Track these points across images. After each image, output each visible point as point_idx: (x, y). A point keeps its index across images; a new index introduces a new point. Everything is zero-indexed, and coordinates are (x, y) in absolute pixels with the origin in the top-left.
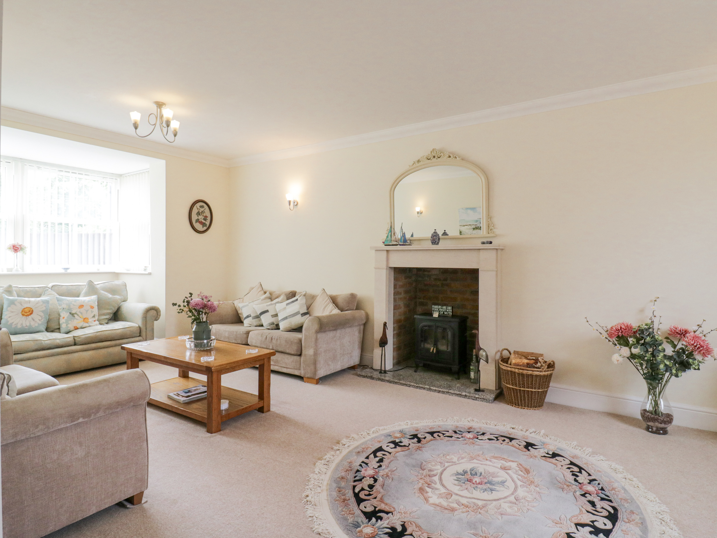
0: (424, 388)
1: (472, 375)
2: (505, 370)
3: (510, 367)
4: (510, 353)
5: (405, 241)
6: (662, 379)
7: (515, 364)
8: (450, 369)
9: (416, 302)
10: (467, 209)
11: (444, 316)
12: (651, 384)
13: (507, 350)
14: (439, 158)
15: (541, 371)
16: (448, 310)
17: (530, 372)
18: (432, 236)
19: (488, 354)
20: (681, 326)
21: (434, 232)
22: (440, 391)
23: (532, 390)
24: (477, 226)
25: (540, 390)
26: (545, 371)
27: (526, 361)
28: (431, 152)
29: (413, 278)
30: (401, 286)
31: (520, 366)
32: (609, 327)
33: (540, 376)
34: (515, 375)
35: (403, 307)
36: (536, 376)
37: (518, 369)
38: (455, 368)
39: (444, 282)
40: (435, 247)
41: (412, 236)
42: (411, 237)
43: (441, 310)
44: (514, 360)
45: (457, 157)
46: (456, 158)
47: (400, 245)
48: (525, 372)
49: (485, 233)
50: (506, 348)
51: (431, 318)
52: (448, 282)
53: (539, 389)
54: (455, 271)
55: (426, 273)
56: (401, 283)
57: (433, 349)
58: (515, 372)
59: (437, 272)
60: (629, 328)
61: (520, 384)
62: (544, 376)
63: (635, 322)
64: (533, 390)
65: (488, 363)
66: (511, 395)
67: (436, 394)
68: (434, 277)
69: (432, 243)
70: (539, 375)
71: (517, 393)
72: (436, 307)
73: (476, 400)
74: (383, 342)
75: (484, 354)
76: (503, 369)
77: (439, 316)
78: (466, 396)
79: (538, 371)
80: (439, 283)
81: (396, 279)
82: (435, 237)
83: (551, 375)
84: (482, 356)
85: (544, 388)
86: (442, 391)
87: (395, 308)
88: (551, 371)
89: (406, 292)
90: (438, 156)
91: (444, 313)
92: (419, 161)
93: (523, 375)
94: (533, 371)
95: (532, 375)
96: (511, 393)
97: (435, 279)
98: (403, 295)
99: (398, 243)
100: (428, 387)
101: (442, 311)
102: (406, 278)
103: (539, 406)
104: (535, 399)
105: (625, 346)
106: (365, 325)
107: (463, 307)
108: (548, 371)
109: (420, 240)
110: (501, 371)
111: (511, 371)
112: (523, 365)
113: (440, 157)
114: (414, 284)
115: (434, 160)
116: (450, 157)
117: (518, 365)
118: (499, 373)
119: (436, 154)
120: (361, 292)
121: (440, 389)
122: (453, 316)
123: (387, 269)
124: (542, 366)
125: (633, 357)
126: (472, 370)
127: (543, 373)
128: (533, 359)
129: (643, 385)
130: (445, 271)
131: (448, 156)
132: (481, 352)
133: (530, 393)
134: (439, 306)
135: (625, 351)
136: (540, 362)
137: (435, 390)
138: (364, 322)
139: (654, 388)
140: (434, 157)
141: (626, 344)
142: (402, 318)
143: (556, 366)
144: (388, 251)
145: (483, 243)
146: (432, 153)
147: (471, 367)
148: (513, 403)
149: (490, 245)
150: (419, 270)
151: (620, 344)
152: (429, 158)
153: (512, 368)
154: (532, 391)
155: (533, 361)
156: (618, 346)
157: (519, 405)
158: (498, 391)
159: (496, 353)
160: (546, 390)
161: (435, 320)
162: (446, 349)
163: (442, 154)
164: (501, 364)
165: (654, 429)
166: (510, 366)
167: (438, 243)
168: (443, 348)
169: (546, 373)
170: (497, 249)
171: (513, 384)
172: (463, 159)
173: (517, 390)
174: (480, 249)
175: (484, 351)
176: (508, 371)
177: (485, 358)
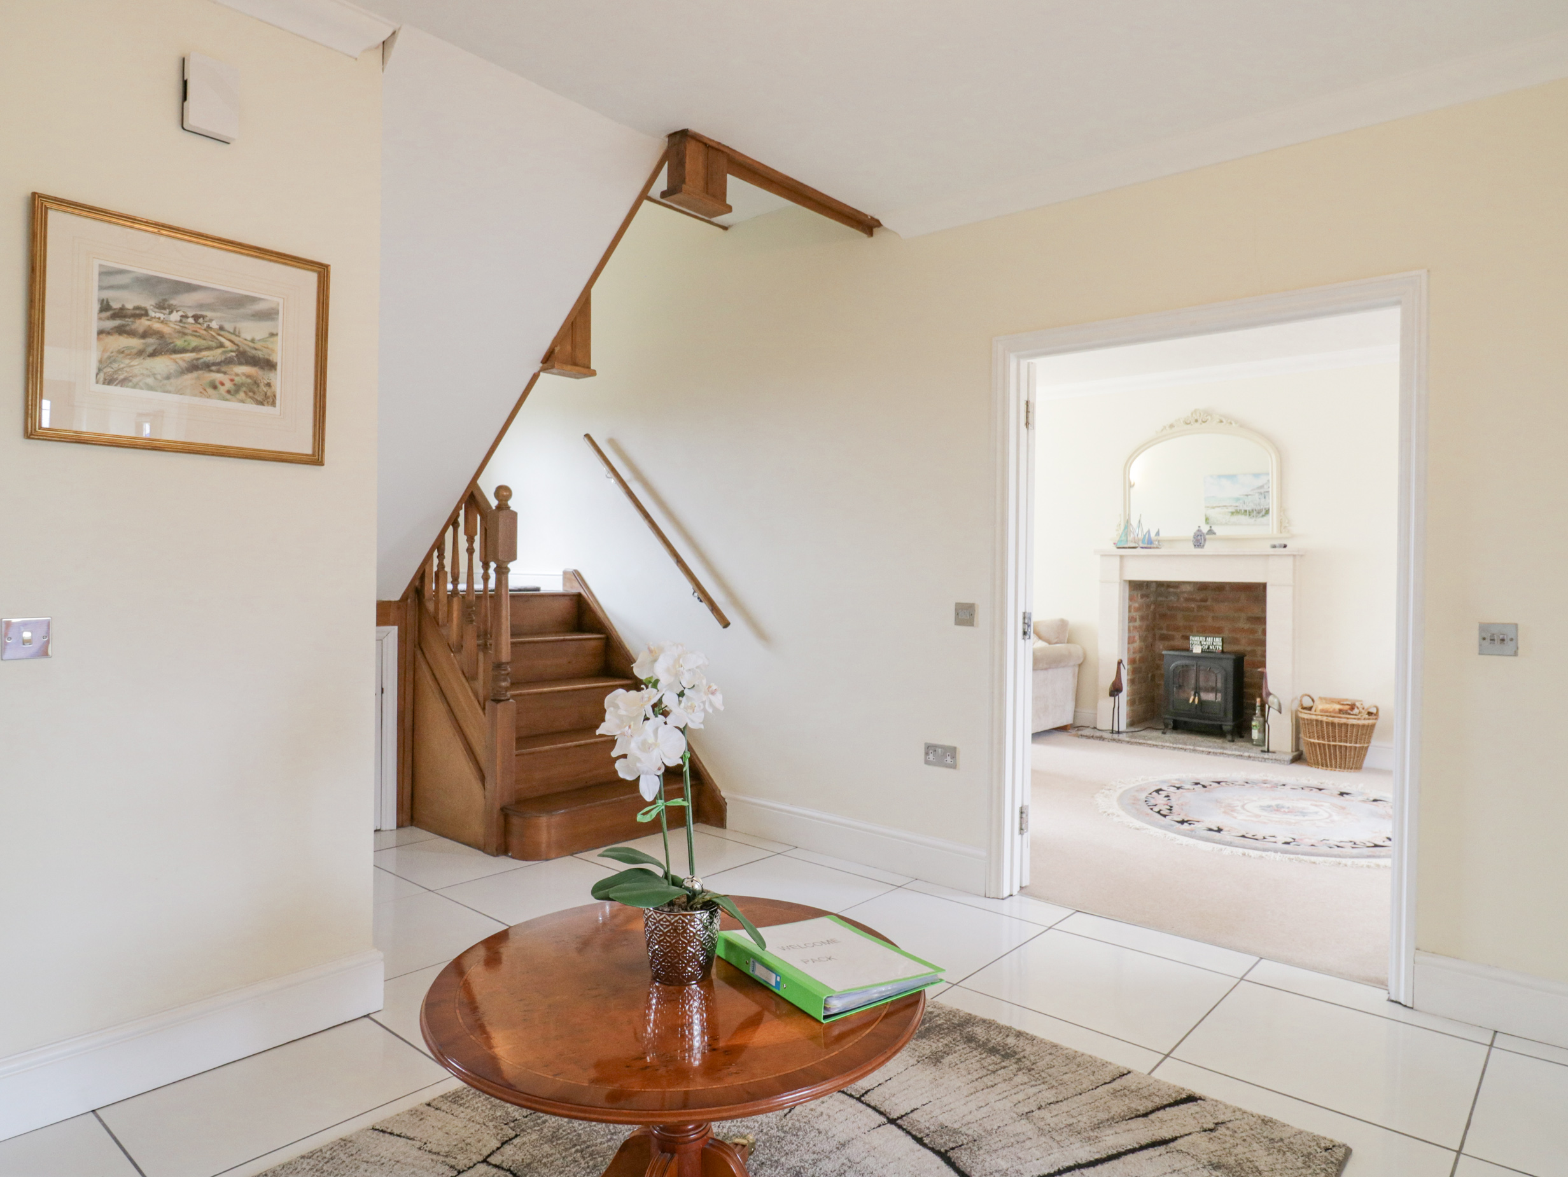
0: (1185, 750)
1: (1255, 734)
2: (1307, 719)
3: (1316, 715)
4: (1313, 701)
5: (1150, 542)
7: (1322, 711)
8: (1220, 727)
9: (1154, 635)
10: (1220, 476)
11: (1209, 652)
13: (1309, 696)
14: (1204, 422)
15: (1359, 719)
16: (1216, 643)
17: (1343, 721)
18: (1195, 535)
19: (1281, 702)
21: (1198, 531)
22: (1210, 752)
23: (1345, 744)
24: (1238, 509)
25: (1357, 745)
26: (1364, 719)
27: (1338, 707)
28: (1192, 414)
29: (1152, 599)
30: (1137, 610)
31: (1330, 712)
33: (1358, 726)
34: (1322, 725)
35: (1138, 641)
36: (1353, 725)
37: (1327, 716)
38: (1228, 725)
39: (1203, 604)
40: (1198, 551)
41: (1158, 534)
42: (1156, 535)
43: (1205, 643)
44: (1319, 706)
45: (1233, 422)
46: (1231, 423)
47: (1142, 548)
48: (1336, 720)
50: (1308, 693)
51: (1190, 654)
52: (1209, 603)
53: (1356, 743)
54: (1219, 587)
55: (1171, 590)
56: (1137, 605)
57: (1194, 700)
58: (1321, 721)
59: (1189, 588)
61: (1328, 737)
62: (1363, 726)
64: (1348, 745)
65: (1280, 713)
66: (1316, 753)
67: (1204, 756)
68: (1186, 595)
69: (1195, 546)
70: (1356, 725)
71: (1325, 749)
72: (1197, 638)
73: (1265, 761)
74: (1115, 690)
75: (1276, 700)
76: (1304, 719)
77: (1202, 651)
78: (1249, 757)
79: (1355, 719)
80: (1193, 605)
81: (1131, 599)
82: (1199, 537)
83: (1373, 726)
84: (1273, 703)
85: (1364, 743)
86: (1214, 753)
87: (1131, 641)
88: (1373, 719)
89: (1142, 618)
90: (1203, 420)
91: (1209, 648)
92: (1172, 426)
93: (1333, 724)
94: (1348, 718)
95: (1346, 725)
96: (1316, 750)
97: (1187, 600)
98: (1138, 623)
99: (1137, 545)
100: (1192, 747)
101: (1206, 645)
102: (1142, 596)
103: (1356, 768)
104: (1351, 758)
106: (1080, 665)
107: (1235, 641)
108: (1369, 719)
109: (1172, 541)
110: (1301, 722)
111: (1317, 721)
112: (1334, 711)
113: (1206, 422)
114: (1153, 607)
115: (1197, 425)
116: (1221, 422)
117: (1327, 712)
118: (1298, 726)
119: (1200, 416)
120: (1074, 618)
121: (1210, 750)
122: (1223, 651)
123: (1120, 583)
124: (1360, 713)
126: (1255, 727)
127: (1361, 722)
128: (1348, 705)
130: (1203, 587)
131: (1218, 420)
132: (1271, 699)
133: (1343, 749)
134: (1201, 638)
136: (1358, 708)
137: (1203, 751)
138: (1080, 662)
140: (1196, 421)
142: (1138, 656)
143: (1380, 713)
144: (1122, 557)
145: (1274, 547)
146: (1194, 415)
147: (1254, 723)
148: (1318, 765)
149: (1284, 549)
150: (1160, 584)
152: (1188, 422)
153: (1318, 715)
154: (1346, 747)
155: (1348, 707)
157: (1327, 766)
158: (1295, 754)
159: (1292, 701)
160: (1366, 745)
161: (1196, 657)
162: (1214, 700)
163: (1209, 417)
164: (1301, 712)
166: (1315, 713)
167: (1203, 546)
168: (1209, 697)
169: (1366, 722)
170: (1294, 556)
171: (1318, 738)
172: (1242, 426)
173: (1324, 745)
174: (1268, 555)
175: (1275, 696)
176: (1312, 720)
177: (1276, 707)
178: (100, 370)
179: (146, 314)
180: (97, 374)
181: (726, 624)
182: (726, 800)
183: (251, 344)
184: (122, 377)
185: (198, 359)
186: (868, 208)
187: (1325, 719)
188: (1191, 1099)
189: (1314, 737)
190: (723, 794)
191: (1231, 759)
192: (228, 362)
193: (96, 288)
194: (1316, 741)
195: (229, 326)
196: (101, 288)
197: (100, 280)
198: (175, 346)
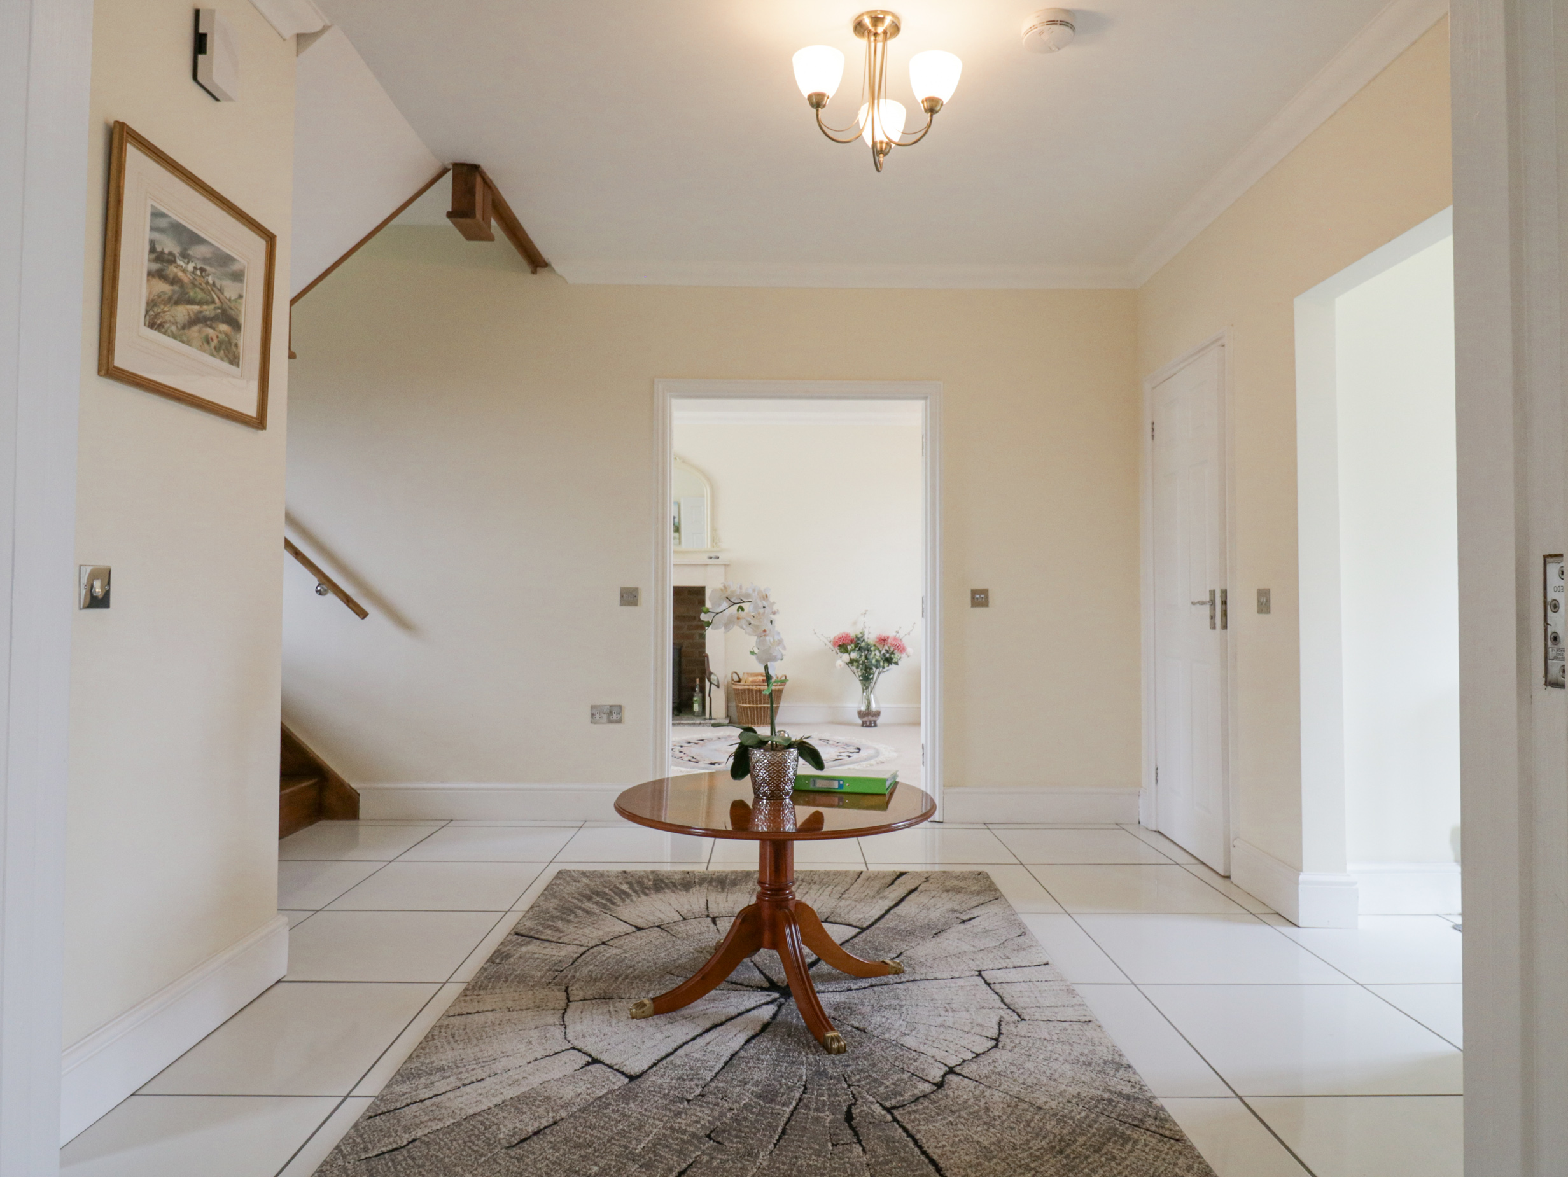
1: (696, 707)
2: (738, 690)
3: (743, 685)
4: (740, 676)
6: (872, 678)
7: (747, 682)
12: (865, 685)
13: (736, 673)
15: (773, 686)
17: (763, 688)
19: (719, 679)
20: (884, 634)
23: (764, 705)
26: (777, 686)
32: (832, 638)
33: (773, 691)
34: (752, 693)
36: (769, 691)
44: (745, 679)
48: (759, 688)
49: (709, 546)
50: (735, 671)
58: (752, 690)
60: (847, 636)
62: (776, 691)
63: (853, 632)
65: (717, 687)
70: (771, 690)
75: (715, 678)
76: (734, 690)
79: (770, 686)
83: (782, 690)
84: (714, 681)
85: (776, 703)
88: (782, 686)
93: (757, 691)
94: (766, 686)
95: (765, 691)
96: (747, 712)
105: (844, 653)
108: (780, 686)
110: (732, 692)
112: (759, 681)
118: (731, 696)
124: (773, 681)
125: (852, 662)
126: (696, 702)
127: (774, 688)
128: (766, 676)
129: (858, 685)
132: (713, 677)
135: (846, 657)
139: (867, 688)
141: (846, 651)
143: (788, 680)
145: (711, 558)
147: (695, 699)
149: (717, 560)
151: (841, 652)
153: (746, 686)
156: (839, 653)
158: (727, 718)
159: (722, 677)
160: (778, 705)
164: (733, 685)
165: (868, 723)
169: (778, 688)
170: (725, 565)
171: (749, 703)
172: (684, 462)
173: (753, 707)
174: (706, 565)
175: (715, 675)
176: (744, 690)
177: (716, 683)
178: (147, 312)
179: (174, 262)
180: (145, 316)
181: (362, 614)
182: (358, 791)
183: (228, 302)
184: (159, 322)
185: (201, 312)
186: (546, 252)
187: (754, 688)
188: (902, 874)
189: (746, 703)
190: (353, 785)
191: (687, 727)
192: (215, 319)
193: (148, 228)
194: (748, 705)
195: (218, 284)
196: (152, 229)
197: (151, 221)
198: (189, 296)
